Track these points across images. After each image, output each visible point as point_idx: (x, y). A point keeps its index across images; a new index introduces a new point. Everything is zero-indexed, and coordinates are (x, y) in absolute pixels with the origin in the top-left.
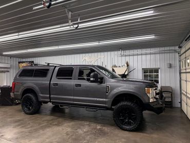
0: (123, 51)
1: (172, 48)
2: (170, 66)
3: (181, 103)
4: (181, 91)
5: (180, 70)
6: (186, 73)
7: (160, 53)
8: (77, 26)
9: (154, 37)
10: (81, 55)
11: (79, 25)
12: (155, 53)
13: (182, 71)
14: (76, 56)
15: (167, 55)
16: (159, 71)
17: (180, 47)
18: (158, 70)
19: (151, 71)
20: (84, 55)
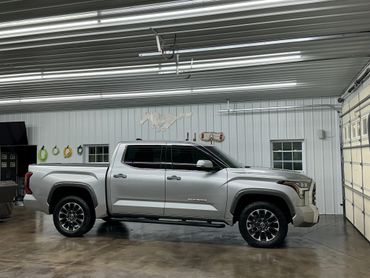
1: (327, 101)
2: (324, 136)
3: (344, 205)
4: (343, 182)
5: (342, 144)
6: (351, 148)
9: (295, 84)
13: (345, 146)
15: (318, 115)
16: (303, 145)
17: (341, 101)
18: (301, 144)
19: (287, 145)
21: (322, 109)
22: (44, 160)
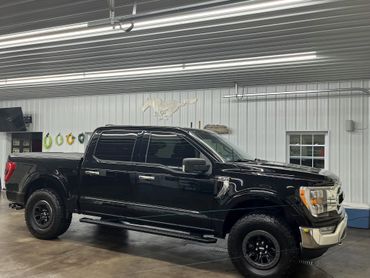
0: (241, 89)
2: (353, 127)
7: (328, 96)
8: (129, 25)
9: (315, 57)
10: (140, 96)
11: (135, 25)
12: (317, 97)
14: (126, 96)
15: (346, 102)
16: (327, 138)
18: (323, 137)
19: (307, 137)
20: (147, 95)
21: (352, 95)
22: (49, 147)
